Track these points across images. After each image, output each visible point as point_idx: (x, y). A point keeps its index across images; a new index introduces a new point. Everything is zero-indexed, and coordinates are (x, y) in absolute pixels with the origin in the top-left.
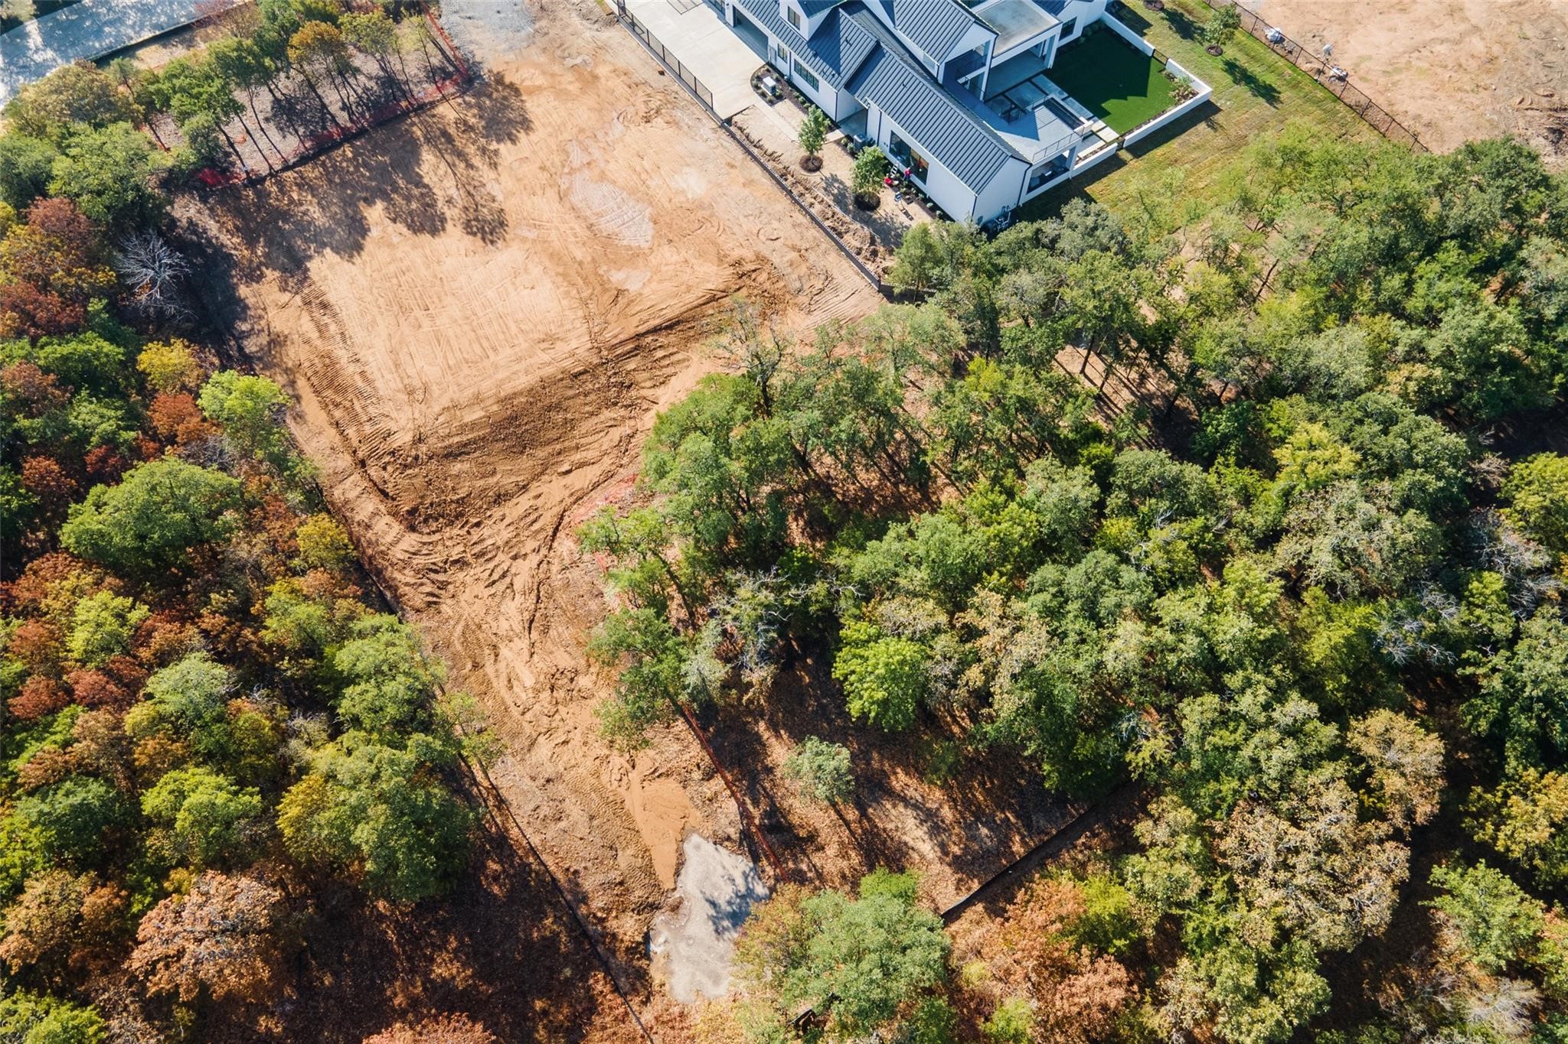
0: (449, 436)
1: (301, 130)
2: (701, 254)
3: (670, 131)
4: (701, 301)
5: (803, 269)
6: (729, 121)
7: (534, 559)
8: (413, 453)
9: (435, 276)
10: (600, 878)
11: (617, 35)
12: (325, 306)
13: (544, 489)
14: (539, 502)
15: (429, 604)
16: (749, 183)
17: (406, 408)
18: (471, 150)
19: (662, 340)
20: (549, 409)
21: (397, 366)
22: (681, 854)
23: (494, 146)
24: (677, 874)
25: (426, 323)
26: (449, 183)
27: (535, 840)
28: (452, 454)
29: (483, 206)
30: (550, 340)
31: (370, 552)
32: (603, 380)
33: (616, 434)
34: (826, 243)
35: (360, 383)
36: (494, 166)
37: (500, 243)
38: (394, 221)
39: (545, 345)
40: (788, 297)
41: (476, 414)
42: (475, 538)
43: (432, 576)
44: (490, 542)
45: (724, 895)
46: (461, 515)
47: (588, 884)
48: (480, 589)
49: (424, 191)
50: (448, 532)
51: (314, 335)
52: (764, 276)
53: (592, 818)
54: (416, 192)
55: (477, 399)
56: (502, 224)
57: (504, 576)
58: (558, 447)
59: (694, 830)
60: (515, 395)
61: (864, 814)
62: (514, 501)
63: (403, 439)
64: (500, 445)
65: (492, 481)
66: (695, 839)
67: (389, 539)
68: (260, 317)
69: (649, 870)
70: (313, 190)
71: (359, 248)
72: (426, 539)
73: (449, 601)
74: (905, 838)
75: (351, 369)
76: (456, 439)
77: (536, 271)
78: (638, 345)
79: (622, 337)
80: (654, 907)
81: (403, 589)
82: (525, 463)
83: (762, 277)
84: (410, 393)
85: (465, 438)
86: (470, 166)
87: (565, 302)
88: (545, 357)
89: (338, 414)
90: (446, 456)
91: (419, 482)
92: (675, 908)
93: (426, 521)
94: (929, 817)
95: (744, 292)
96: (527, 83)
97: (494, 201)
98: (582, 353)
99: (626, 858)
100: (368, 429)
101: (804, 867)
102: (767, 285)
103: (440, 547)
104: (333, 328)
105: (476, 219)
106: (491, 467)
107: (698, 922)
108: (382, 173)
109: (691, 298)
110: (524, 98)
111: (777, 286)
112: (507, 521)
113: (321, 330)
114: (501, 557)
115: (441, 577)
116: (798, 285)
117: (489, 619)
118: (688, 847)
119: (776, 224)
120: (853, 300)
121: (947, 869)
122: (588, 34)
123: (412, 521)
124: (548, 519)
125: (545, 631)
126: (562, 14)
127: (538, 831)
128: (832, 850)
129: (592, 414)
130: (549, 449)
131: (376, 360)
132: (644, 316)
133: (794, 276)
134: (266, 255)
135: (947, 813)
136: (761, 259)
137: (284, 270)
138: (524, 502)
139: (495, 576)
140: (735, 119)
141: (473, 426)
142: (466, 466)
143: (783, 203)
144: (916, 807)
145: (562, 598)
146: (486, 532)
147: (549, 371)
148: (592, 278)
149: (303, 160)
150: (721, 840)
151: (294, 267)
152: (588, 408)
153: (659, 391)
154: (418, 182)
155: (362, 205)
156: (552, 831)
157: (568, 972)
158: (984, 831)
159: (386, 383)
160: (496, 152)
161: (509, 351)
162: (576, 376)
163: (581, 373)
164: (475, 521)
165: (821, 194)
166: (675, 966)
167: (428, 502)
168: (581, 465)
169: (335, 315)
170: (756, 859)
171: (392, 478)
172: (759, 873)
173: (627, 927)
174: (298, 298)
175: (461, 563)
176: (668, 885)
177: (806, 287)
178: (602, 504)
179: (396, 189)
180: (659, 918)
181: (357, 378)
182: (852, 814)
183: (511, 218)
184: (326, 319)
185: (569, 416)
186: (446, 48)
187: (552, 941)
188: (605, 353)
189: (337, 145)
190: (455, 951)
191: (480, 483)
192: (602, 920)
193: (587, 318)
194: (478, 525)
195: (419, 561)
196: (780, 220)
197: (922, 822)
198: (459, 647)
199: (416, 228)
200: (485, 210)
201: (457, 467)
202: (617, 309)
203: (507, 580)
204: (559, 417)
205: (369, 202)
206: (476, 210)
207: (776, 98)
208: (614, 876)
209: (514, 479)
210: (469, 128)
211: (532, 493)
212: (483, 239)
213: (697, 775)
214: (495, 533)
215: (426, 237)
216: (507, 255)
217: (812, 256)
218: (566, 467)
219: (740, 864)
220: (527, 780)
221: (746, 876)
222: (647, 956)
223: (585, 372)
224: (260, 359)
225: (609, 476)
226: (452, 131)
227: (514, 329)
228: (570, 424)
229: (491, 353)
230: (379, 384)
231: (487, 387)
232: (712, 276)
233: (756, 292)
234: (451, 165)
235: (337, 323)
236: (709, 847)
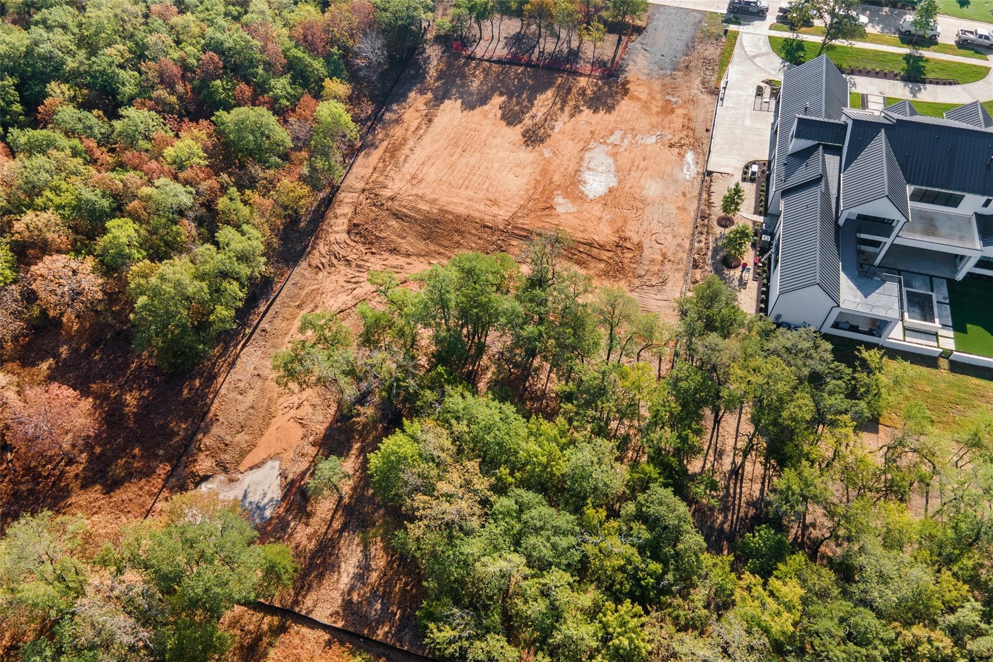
0: (405, 207)
1: (514, 49)
2: (612, 222)
3: (675, 158)
4: (582, 241)
5: (656, 268)
6: (710, 173)
8: (384, 202)
9: (485, 142)
10: (222, 433)
11: (708, 100)
12: (430, 121)
13: (416, 263)
14: (406, 267)
15: (317, 267)
16: (682, 209)
17: (404, 183)
18: (571, 103)
20: (457, 231)
21: (423, 163)
22: (263, 462)
23: (584, 108)
24: (251, 468)
25: (456, 156)
26: (544, 110)
27: (223, 391)
28: (397, 216)
29: (544, 129)
30: (495, 202)
31: (324, 227)
32: (495, 238)
35: (401, 160)
36: (572, 116)
37: (531, 148)
38: (500, 108)
39: (489, 203)
40: (630, 274)
41: (424, 206)
42: (365, 258)
43: (333, 258)
44: (368, 264)
45: (254, 498)
46: (371, 243)
47: (215, 430)
48: (341, 280)
49: (529, 105)
50: (359, 246)
51: (412, 129)
52: (631, 255)
53: (252, 407)
54: (525, 103)
55: (434, 201)
56: (541, 141)
57: (356, 283)
58: (442, 250)
59: (281, 460)
60: (450, 213)
61: (341, 531)
62: (398, 257)
63: (387, 193)
64: (419, 228)
65: (399, 240)
66: (277, 464)
67: (336, 229)
68: (405, 108)
69: (243, 454)
70: (487, 75)
71: (473, 108)
72: (349, 241)
73: (325, 274)
74: (343, 565)
75: (406, 151)
76: (405, 211)
77: (528, 171)
79: (525, 227)
80: (225, 470)
81: (316, 252)
82: (421, 245)
83: (628, 255)
84: (413, 178)
85: (409, 213)
86: (562, 109)
87: (521, 192)
88: (482, 208)
89: (380, 165)
90: (394, 214)
91: (372, 215)
92: (231, 481)
93: (357, 234)
94: (365, 568)
95: (610, 254)
96: (636, 94)
97: (552, 129)
98: (500, 219)
99: (242, 438)
100: (381, 179)
101: (292, 524)
102: (626, 261)
103: (349, 250)
104: (421, 132)
105: (534, 132)
106: (405, 234)
108: (522, 87)
109: (580, 236)
110: (625, 98)
111: (631, 265)
112: (385, 262)
113: (418, 128)
114: (365, 274)
115: (335, 261)
116: (643, 273)
117: (330, 294)
118: (270, 463)
119: (669, 237)
120: (661, 303)
121: (340, 601)
122: (695, 91)
123: (353, 229)
127: (228, 389)
128: (309, 530)
130: (437, 248)
131: (420, 154)
132: (547, 226)
133: (646, 268)
134: (438, 87)
135: (374, 576)
136: (640, 246)
137: (436, 97)
138: (401, 261)
139: (353, 280)
140: (714, 174)
141: (418, 211)
142: (396, 225)
143: (686, 230)
144: (366, 557)
146: (373, 259)
147: (476, 214)
148: (547, 192)
149: (499, 62)
150: (283, 475)
151: (440, 98)
152: (473, 245)
154: (531, 100)
155: (497, 93)
156: (235, 395)
157: (161, 452)
158: (378, 606)
159: (409, 168)
160: (581, 111)
161: (471, 193)
162: (485, 226)
163: (488, 227)
164: (374, 250)
165: (711, 239)
167: (366, 226)
169: (428, 127)
170: (282, 498)
171: (364, 205)
172: (275, 506)
173: (204, 464)
174: (426, 111)
175: (348, 263)
176: (242, 469)
177: (646, 278)
179: (518, 97)
180: (220, 477)
181: (404, 156)
182: (336, 525)
183: (549, 142)
184: (424, 127)
185: (462, 241)
186: (618, 56)
187: (174, 434)
188: (510, 227)
189: (519, 65)
190: (142, 397)
191: (394, 237)
192: (200, 450)
193: (522, 207)
194: (373, 253)
195: (336, 248)
196: (674, 237)
197: (359, 567)
198: (304, 294)
199: (504, 117)
200: (543, 131)
201: (393, 223)
202: (539, 213)
203: (355, 286)
204: (457, 238)
205: (501, 94)
206: (539, 128)
207: (750, 179)
208: (228, 439)
209: (409, 248)
210: (583, 94)
211: (408, 260)
212: (525, 141)
213: (311, 438)
214: (374, 263)
215: (503, 124)
216: (525, 155)
217: (668, 266)
219: (275, 493)
220: (253, 367)
221: (272, 500)
222: (197, 485)
223: (491, 228)
224: (384, 123)
226: (574, 90)
227: (485, 187)
228: (459, 245)
229: (463, 188)
230: (407, 165)
231: (443, 200)
232: (604, 233)
233: (617, 259)
234: (554, 103)
235: (426, 131)
236: (276, 472)
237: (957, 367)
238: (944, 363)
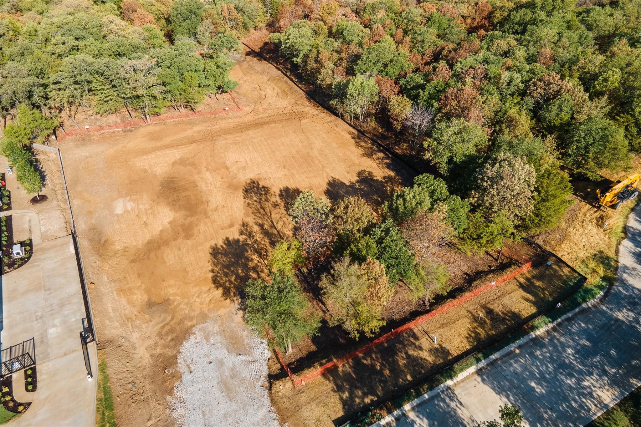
9: (288, 169)
21: (308, 140)
23: (242, 238)
29: (256, 201)
36: (244, 225)
51: (351, 155)
63: (306, 121)
86: (261, 226)
96: (205, 289)
105: (261, 194)
110: (211, 274)
122: (135, 336)
126: (147, 360)
160: (241, 233)
200: (255, 198)
206: (261, 199)
212: (258, 184)
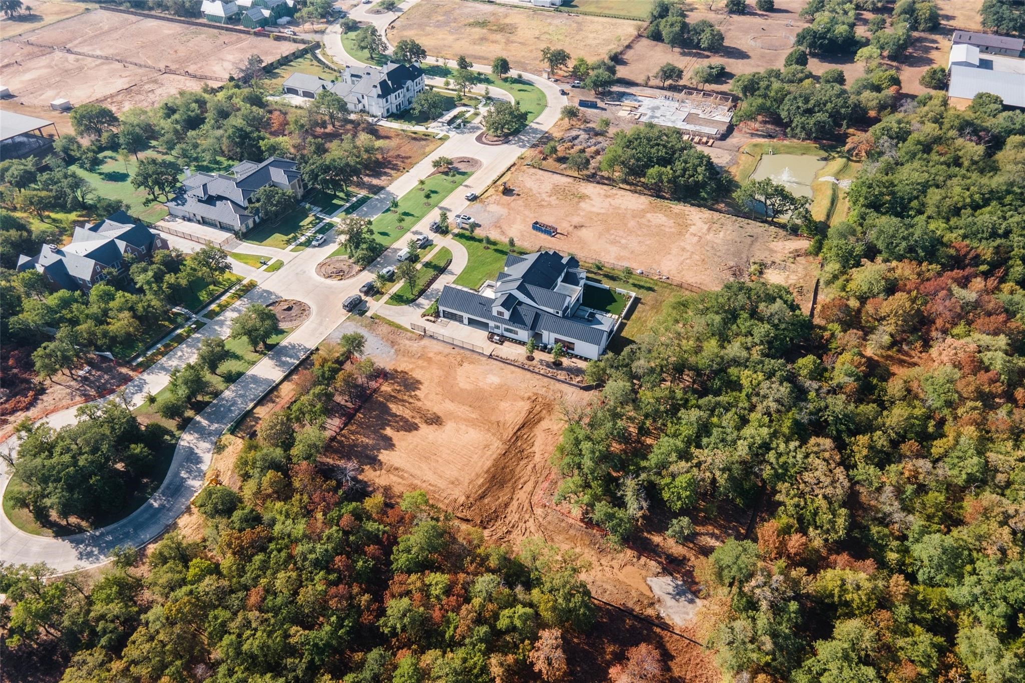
0: (477, 491)
1: (337, 415)
2: (515, 400)
3: (472, 366)
4: (527, 414)
5: (551, 392)
6: (491, 355)
7: (531, 520)
8: (469, 502)
9: (429, 443)
10: (632, 602)
11: (426, 342)
12: (396, 469)
13: (518, 496)
14: (520, 501)
16: (512, 372)
17: (455, 489)
18: (406, 398)
19: (523, 432)
20: (503, 469)
21: (441, 476)
22: (648, 585)
23: (413, 393)
24: (652, 591)
25: (439, 459)
26: (407, 411)
27: (605, 600)
28: (482, 497)
29: (427, 414)
30: (487, 446)
32: (514, 451)
33: (529, 468)
34: (553, 381)
35: (431, 488)
36: (419, 400)
37: (443, 423)
38: (398, 431)
39: (487, 448)
40: (553, 402)
41: (481, 481)
42: (508, 522)
44: (513, 521)
45: (670, 589)
46: (497, 516)
47: (630, 605)
48: (521, 537)
49: (400, 417)
50: (497, 524)
51: (400, 480)
53: (615, 586)
54: (398, 419)
55: (478, 476)
56: (439, 417)
57: (526, 530)
58: (513, 480)
59: (646, 577)
60: (489, 469)
61: (695, 544)
62: (512, 504)
63: (462, 499)
64: (495, 487)
65: (500, 500)
66: (648, 579)
68: (374, 483)
69: (642, 594)
70: (358, 433)
71: (393, 445)
72: (492, 529)
74: (710, 544)
75: (424, 485)
76: (480, 491)
77: (464, 427)
78: (517, 436)
79: (510, 436)
80: (653, 604)
82: (507, 489)
83: (540, 399)
84: (453, 483)
85: (482, 490)
86: (410, 403)
87: (482, 433)
88: (490, 453)
90: (480, 498)
91: (477, 511)
92: (659, 601)
93: (488, 523)
94: (712, 535)
95: (538, 407)
96: (407, 368)
97: (429, 411)
98: (501, 446)
99: (634, 593)
100: (446, 501)
101: (688, 568)
102: (544, 401)
103: (498, 530)
104: (405, 475)
105: (428, 419)
106: (497, 496)
107: (669, 601)
108: (378, 417)
109: (523, 415)
110: (410, 373)
111: (547, 400)
112: (514, 512)
113: (402, 477)
114: (520, 524)
116: (553, 397)
118: (648, 582)
119: (532, 381)
120: (574, 395)
122: (416, 345)
123: (483, 525)
124: (526, 505)
125: (552, 540)
126: (401, 342)
127: (603, 597)
128: (693, 558)
129: (517, 465)
130: (511, 482)
131: (430, 477)
132: (513, 426)
133: (550, 395)
134: (359, 462)
135: (716, 531)
136: (536, 394)
137: (370, 464)
138: (515, 504)
139: (523, 531)
140: (493, 354)
141: (483, 485)
142: (489, 499)
143: (529, 374)
144: (707, 534)
145: (551, 527)
146: (509, 518)
147: (495, 456)
148: (485, 422)
149: (346, 425)
150: (657, 575)
151: (374, 462)
152: (515, 463)
153: (534, 448)
154: (396, 416)
155: (382, 431)
156: (607, 595)
157: (646, 631)
159: (442, 484)
160: (416, 395)
161: (476, 456)
162: (504, 454)
164: (504, 516)
165: (540, 366)
166: (673, 617)
167: (484, 516)
168: (525, 483)
169: (403, 470)
170: (672, 575)
171: (468, 514)
172: (676, 578)
173: (650, 612)
174: (383, 471)
175: (509, 532)
176: (652, 596)
177: (556, 397)
178: (542, 492)
179: (390, 421)
180: (657, 606)
181: (429, 487)
182: (691, 545)
183: (440, 414)
184: (401, 473)
185: (511, 468)
187: (633, 627)
188: (508, 443)
189: (355, 415)
191: (497, 503)
192: (642, 613)
193: (494, 434)
196: (532, 379)
197: (712, 537)
199: (410, 431)
200: (429, 415)
201: (486, 501)
202: (501, 427)
203: (528, 530)
204: (508, 470)
205: (385, 429)
206: (425, 416)
207: (502, 343)
208: (635, 599)
209: (507, 497)
210: (399, 391)
211: (515, 499)
212: (436, 424)
213: (635, 560)
214: (513, 517)
215: (415, 432)
216: (449, 426)
217: (551, 387)
218: (520, 486)
219: (668, 579)
221: (672, 580)
222: (662, 617)
223: (506, 452)
225: (537, 482)
226: (393, 394)
227: (472, 448)
228: (513, 471)
229: (470, 459)
230: (439, 485)
231: (478, 469)
232: (526, 406)
233: (542, 404)
234: (403, 405)
235: (406, 472)
236: (655, 579)
237: (628, 316)
238: (625, 321)
